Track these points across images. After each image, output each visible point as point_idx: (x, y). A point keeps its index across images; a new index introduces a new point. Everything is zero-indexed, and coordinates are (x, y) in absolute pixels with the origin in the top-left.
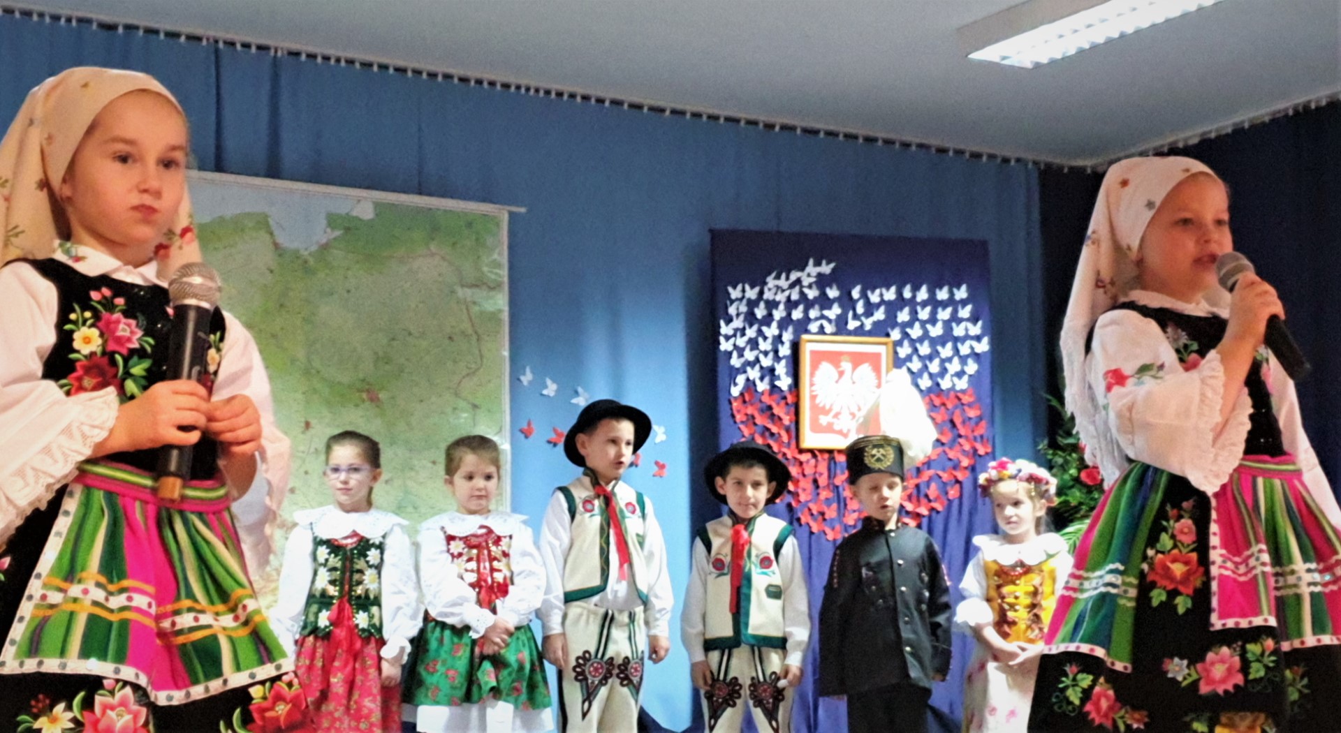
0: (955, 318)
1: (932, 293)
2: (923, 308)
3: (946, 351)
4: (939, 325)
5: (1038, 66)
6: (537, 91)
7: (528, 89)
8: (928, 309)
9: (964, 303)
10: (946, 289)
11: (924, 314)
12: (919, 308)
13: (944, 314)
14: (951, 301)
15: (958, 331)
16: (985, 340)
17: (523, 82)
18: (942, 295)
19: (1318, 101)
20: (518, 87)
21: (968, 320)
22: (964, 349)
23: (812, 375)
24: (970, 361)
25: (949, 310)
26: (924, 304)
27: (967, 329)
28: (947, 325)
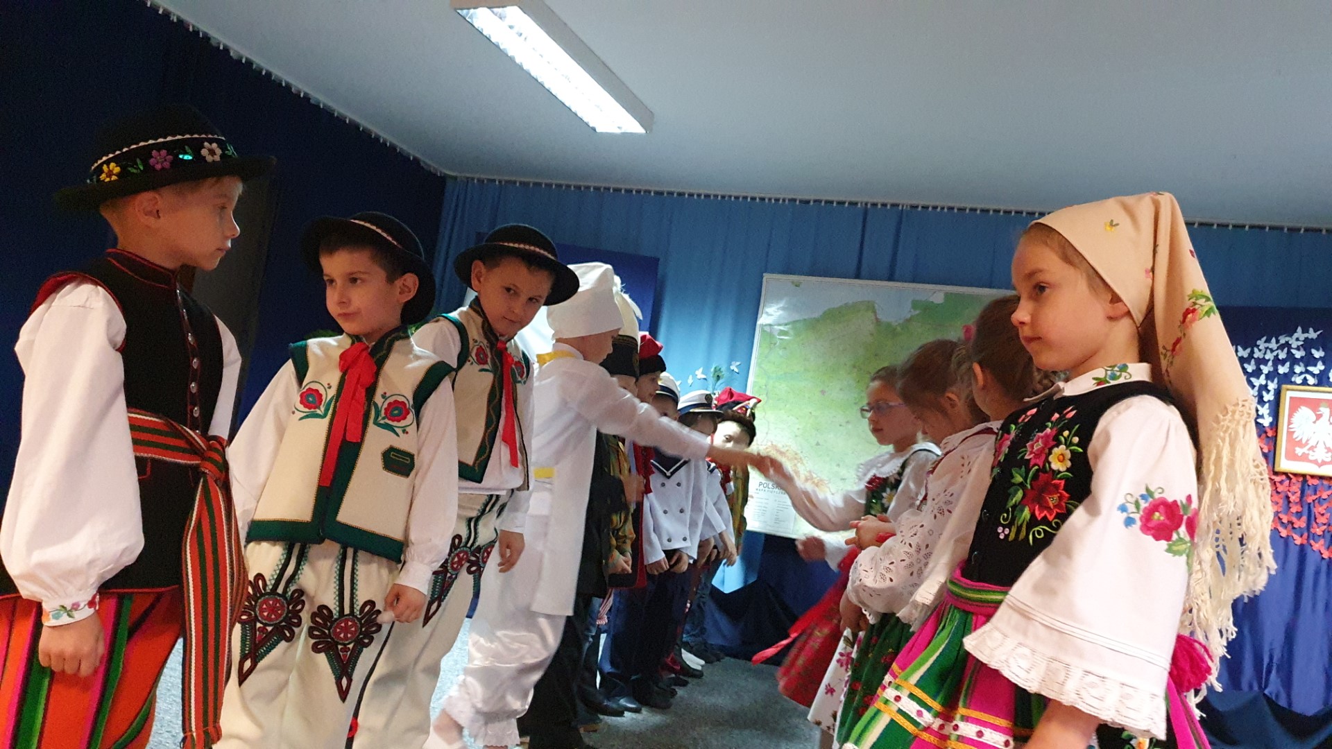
23: (1290, 416)
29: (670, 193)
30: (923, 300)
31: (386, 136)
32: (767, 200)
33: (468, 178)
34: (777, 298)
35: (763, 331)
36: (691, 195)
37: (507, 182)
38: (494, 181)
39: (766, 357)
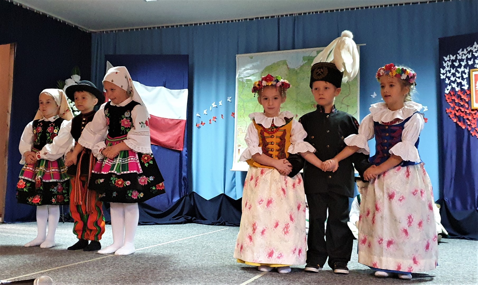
23: (476, 83)
29: (191, 25)
30: (308, 55)
31: (60, 18)
32: (234, 21)
33: (101, 32)
34: (244, 65)
35: (239, 81)
36: (200, 24)
37: (119, 30)
38: (113, 31)
39: (242, 93)
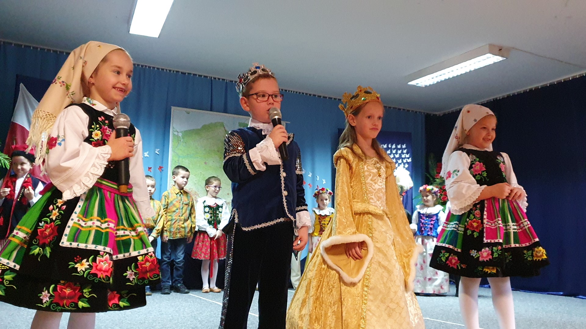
0: (402, 153)
1: (396, 146)
2: (394, 150)
3: (400, 161)
4: (398, 154)
5: (426, 86)
6: (294, 92)
7: (291, 91)
8: (395, 150)
9: (405, 149)
10: (400, 145)
11: (394, 152)
12: (393, 150)
13: (399, 152)
14: (401, 148)
15: (403, 156)
16: (410, 159)
17: (291, 90)
18: (399, 147)
19: (499, 97)
20: (289, 91)
21: (406, 153)
22: (405, 161)
24: (406, 164)
25: (401, 151)
26: (394, 149)
27: (405, 156)
28: (400, 155)
30: (243, 122)
35: (174, 135)
39: (177, 147)
